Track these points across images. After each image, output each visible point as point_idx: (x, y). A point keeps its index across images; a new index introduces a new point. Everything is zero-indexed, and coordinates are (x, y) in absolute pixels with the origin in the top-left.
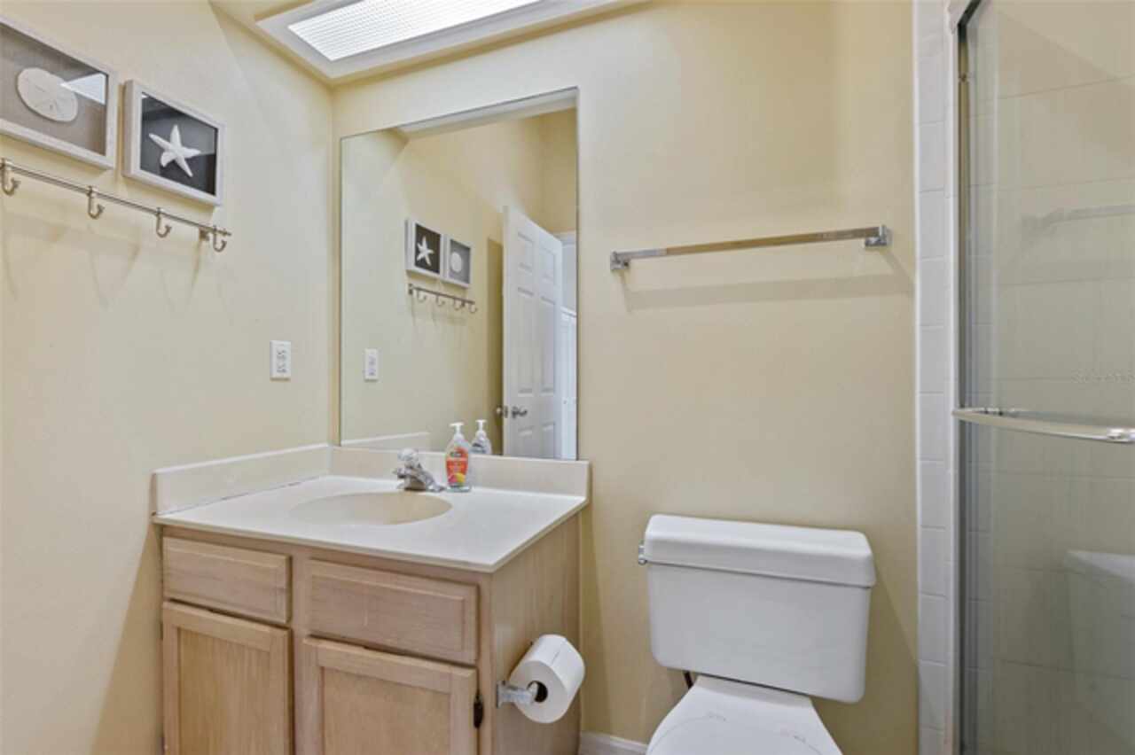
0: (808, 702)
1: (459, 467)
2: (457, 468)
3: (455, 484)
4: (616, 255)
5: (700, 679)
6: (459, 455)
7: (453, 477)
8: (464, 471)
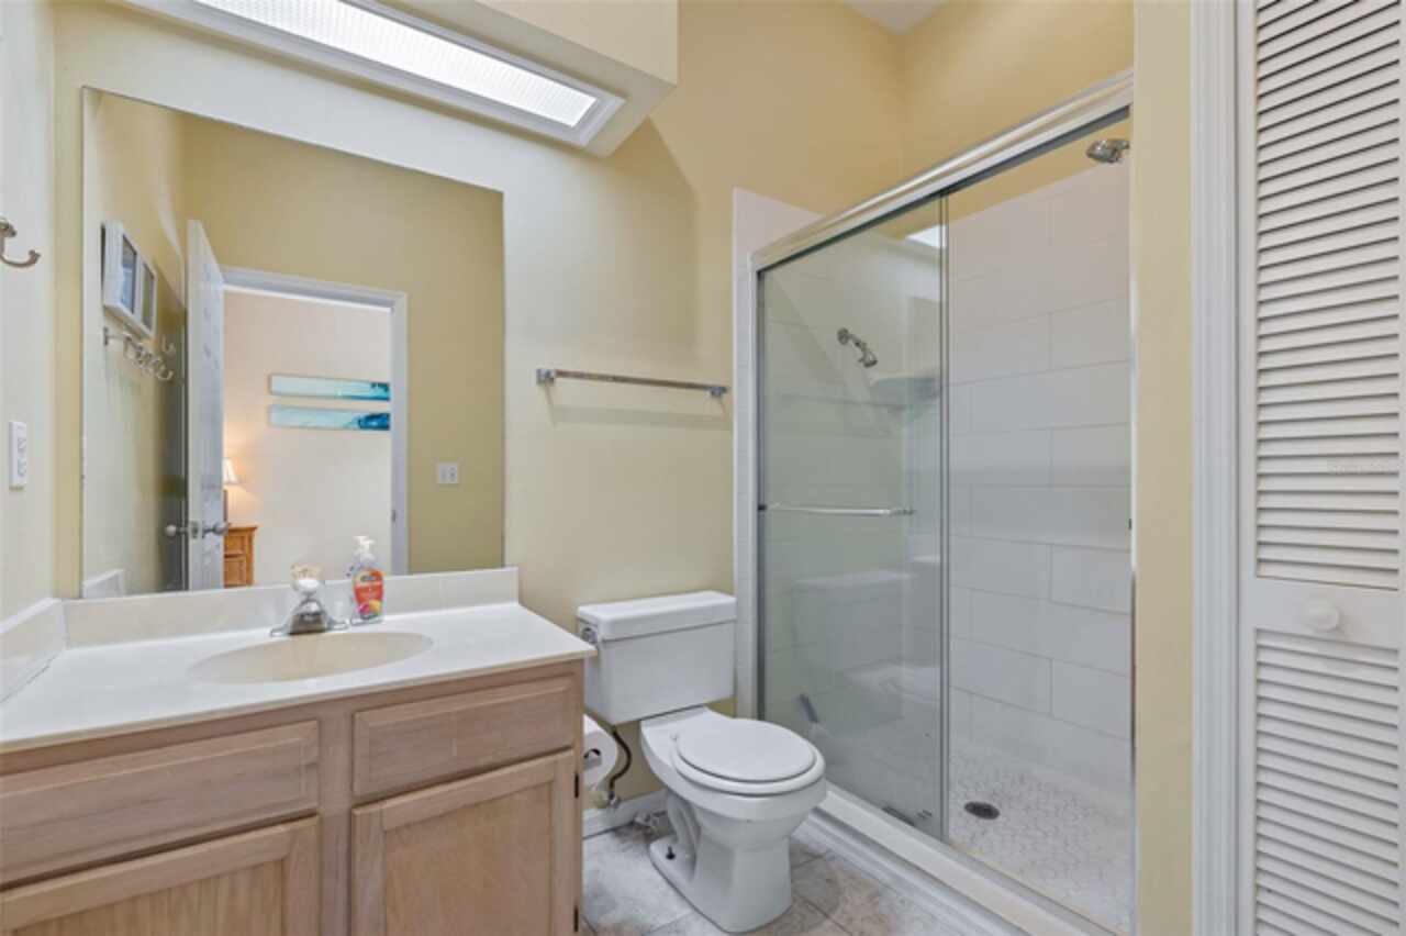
0: (706, 709)
1: (374, 594)
2: (368, 597)
3: (367, 613)
4: (539, 371)
5: (643, 723)
6: (374, 578)
7: (366, 606)
8: (379, 597)
